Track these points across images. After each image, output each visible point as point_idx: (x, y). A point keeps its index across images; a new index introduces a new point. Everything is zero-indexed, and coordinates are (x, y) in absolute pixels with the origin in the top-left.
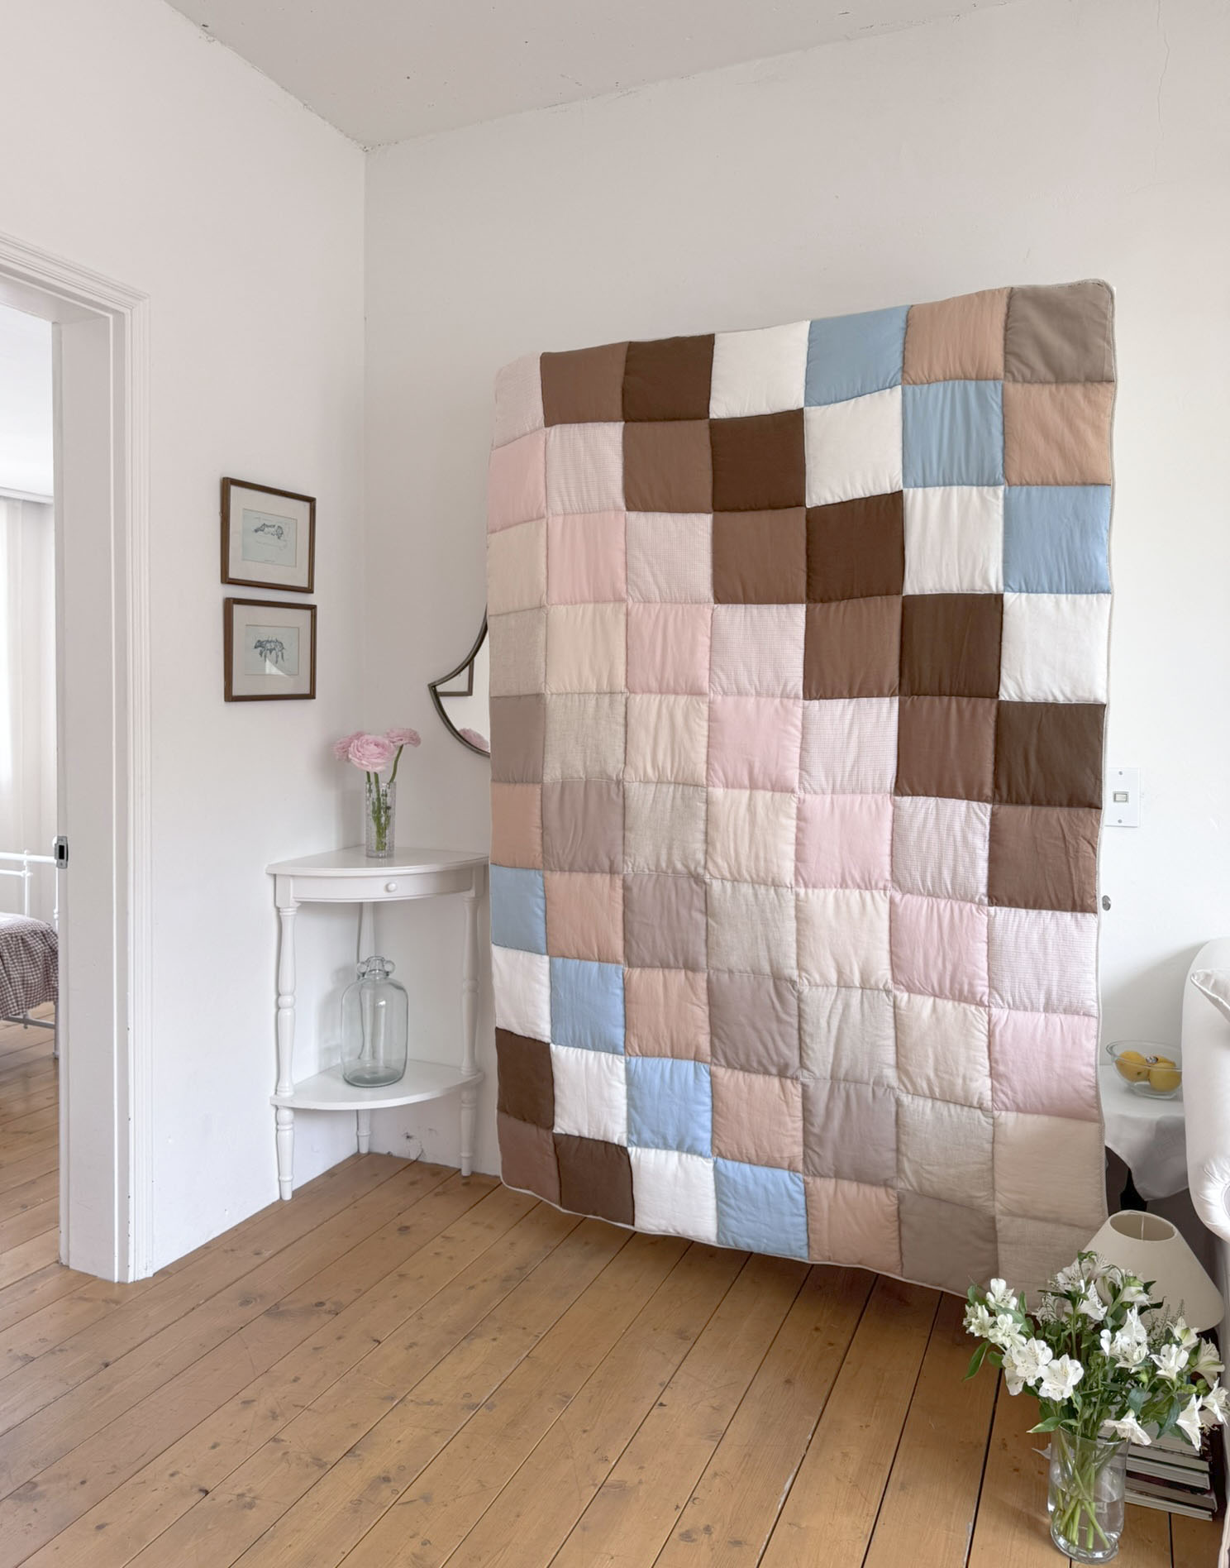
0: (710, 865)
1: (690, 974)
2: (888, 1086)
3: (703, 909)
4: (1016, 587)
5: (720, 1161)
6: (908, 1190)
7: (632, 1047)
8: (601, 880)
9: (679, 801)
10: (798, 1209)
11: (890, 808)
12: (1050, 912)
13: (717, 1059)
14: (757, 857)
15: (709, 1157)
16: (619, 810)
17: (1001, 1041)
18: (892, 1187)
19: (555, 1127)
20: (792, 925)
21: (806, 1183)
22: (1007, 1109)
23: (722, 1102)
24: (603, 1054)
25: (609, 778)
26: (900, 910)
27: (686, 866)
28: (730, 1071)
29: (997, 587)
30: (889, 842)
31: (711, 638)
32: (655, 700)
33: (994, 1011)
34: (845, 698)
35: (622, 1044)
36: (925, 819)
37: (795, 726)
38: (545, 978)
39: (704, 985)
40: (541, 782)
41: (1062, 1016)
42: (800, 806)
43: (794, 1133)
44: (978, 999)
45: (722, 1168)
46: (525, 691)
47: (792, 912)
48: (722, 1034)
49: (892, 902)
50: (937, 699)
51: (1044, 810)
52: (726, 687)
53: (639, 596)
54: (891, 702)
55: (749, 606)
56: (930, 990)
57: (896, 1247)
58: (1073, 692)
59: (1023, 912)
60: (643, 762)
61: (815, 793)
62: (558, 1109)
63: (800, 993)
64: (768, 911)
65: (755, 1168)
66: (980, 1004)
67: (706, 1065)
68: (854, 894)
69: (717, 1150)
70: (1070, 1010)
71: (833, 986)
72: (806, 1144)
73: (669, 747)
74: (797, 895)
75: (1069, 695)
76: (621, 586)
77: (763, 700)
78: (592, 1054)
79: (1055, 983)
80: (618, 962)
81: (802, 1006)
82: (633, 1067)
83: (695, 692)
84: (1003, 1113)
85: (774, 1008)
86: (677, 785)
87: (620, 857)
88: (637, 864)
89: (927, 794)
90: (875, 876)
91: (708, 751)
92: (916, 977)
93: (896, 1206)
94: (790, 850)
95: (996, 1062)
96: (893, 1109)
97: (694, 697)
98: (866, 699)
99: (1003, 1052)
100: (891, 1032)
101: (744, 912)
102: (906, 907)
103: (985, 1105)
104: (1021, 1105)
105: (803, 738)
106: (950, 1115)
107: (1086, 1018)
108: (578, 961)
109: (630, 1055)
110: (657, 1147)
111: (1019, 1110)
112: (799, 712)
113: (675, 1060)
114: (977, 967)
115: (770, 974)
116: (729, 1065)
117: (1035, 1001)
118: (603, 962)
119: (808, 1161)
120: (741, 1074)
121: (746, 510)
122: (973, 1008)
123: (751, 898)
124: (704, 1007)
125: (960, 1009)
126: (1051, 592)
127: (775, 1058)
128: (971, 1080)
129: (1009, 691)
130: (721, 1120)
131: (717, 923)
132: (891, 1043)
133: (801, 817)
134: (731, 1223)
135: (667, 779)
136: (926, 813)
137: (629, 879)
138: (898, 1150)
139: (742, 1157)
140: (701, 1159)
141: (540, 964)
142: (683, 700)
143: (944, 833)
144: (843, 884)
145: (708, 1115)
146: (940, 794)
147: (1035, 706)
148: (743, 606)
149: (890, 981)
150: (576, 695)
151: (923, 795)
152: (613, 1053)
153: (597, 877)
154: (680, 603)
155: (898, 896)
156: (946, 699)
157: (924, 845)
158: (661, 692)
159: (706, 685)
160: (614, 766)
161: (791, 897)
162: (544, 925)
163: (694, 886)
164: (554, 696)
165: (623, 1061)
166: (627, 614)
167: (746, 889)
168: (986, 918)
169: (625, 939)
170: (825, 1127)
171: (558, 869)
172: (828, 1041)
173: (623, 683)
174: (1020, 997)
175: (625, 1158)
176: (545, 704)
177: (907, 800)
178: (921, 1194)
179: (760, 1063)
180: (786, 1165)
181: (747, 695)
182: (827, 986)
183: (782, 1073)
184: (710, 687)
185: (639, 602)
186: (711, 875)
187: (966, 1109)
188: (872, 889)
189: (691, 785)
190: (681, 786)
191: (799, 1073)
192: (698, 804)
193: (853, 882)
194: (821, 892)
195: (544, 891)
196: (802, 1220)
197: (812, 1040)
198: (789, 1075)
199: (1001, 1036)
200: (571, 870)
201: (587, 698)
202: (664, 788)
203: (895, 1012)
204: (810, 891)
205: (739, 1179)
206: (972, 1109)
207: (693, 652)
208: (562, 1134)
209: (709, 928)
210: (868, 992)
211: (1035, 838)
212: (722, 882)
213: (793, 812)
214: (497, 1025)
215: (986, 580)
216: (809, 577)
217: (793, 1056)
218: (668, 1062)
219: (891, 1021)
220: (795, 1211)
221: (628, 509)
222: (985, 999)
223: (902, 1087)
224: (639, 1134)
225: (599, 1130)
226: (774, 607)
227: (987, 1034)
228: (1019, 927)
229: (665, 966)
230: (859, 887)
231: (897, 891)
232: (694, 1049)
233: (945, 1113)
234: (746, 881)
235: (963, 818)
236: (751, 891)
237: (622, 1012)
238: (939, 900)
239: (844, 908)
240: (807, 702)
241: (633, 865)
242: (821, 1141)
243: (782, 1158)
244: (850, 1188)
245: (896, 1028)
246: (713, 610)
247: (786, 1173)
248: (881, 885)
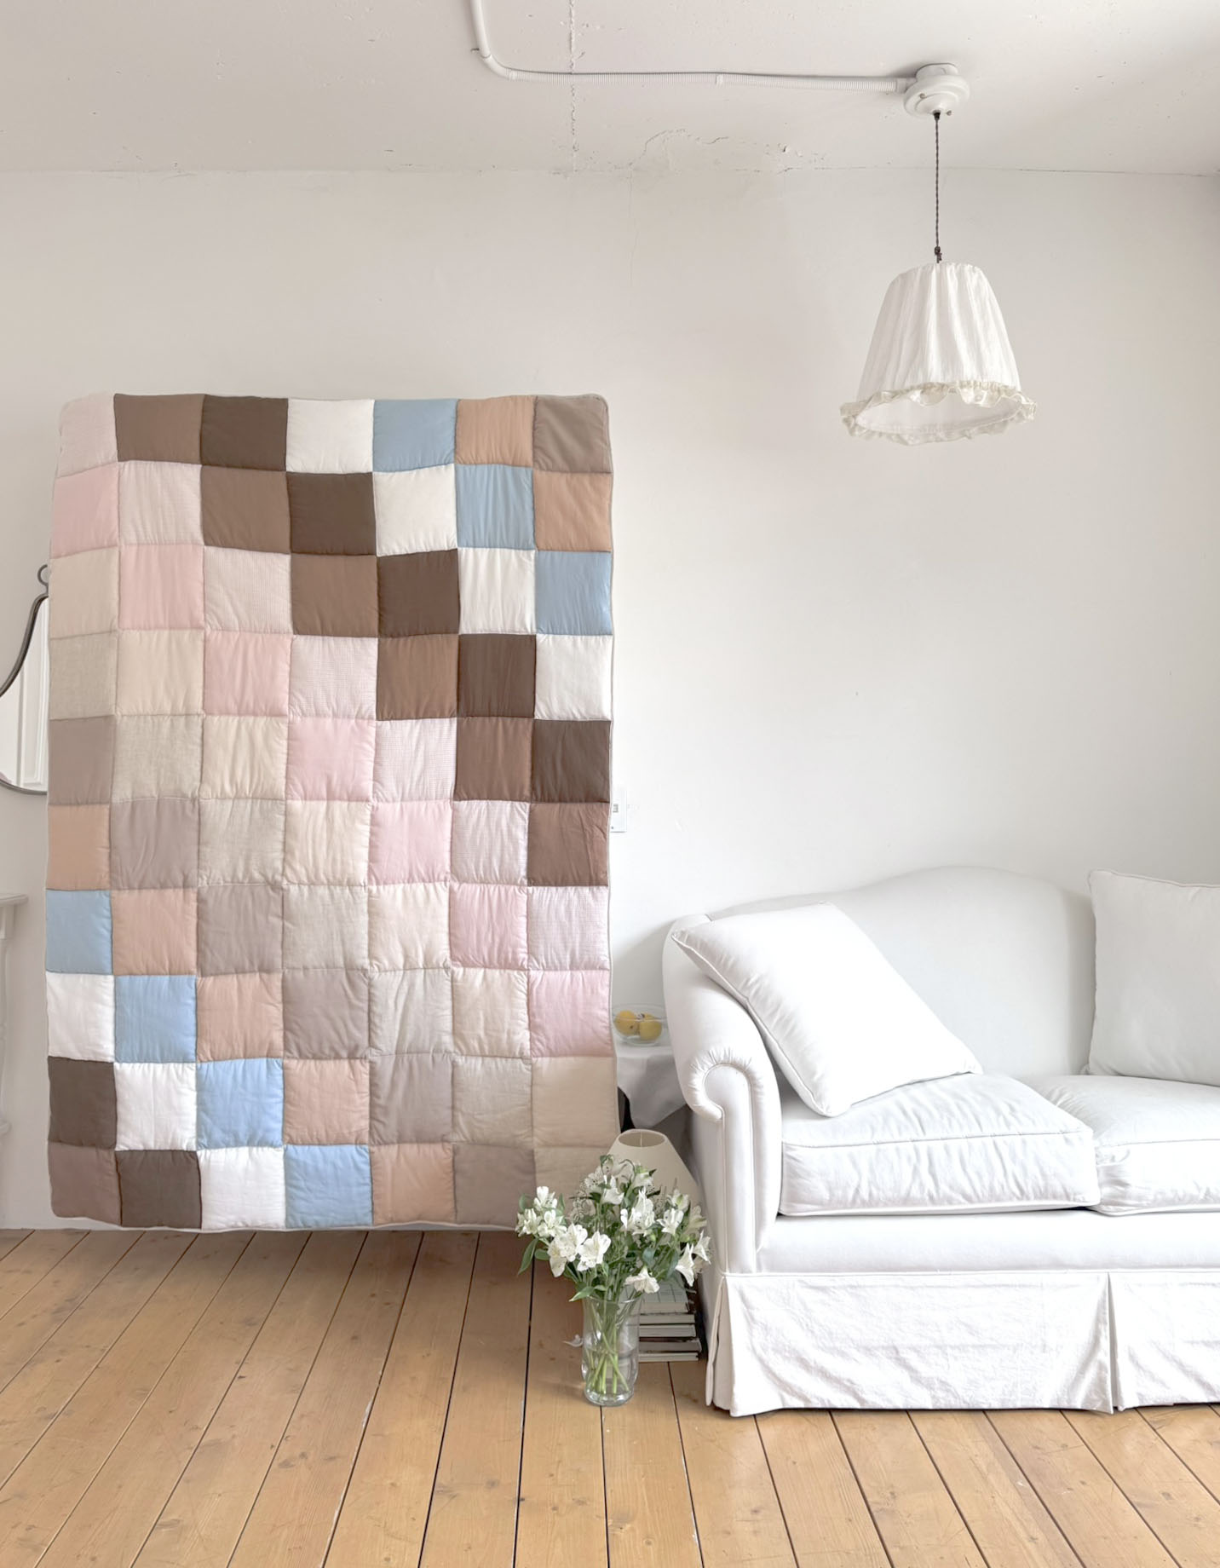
0: (289, 872)
1: (265, 976)
2: (446, 1051)
3: (281, 915)
4: (545, 630)
5: (291, 1147)
6: (462, 1142)
7: (204, 1053)
8: (173, 896)
9: (257, 815)
10: (364, 1178)
11: (450, 811)
12: (574, 888)
13: (290, 1052)
14: (334, 860)
15: (280, 1146)
16: (195, 826)
17: (537, 997)
18: (448, 1142)
19: (117, 1145)
20: (364, 919)
21: (371, 1153)
22: (542, 1056)
23: (295, 1092)
24: (172, 1065)
25: (184, 796)
26: (458, 896)
27: (264, 876)
28: (302, 1062)
29: (531, 628)
30: (449, 840)
31: (291, 666)
32: (233, 721)
33: (532, 973)
34: (412, 719)
35: (193, 1052)
36: (479, 818)
37: (370, 743)
38: (109, 998)
39: (279, 984)
40: (109, 802)
41: (584, 972)
42: (374, 813)
43: (362, 1108)
44: (520, 964)
45: (293, 1155)
46: (91, 713)
47: (365, 907)
48: (295, 1027)
49: (451, 891)
50: (487, 719)
51: (569, 806)
52: (305, 709)
53: (218, 625)
54: (451, 723)
55: (326, 638)
56: (482, 962)
57: (451, 1196)
58: (587, 712)
59: (553, 889)
60: (221, 779)
61: (387, 801)
62: (121, 1127)
63: (370, 979)
64: (344, 908)
65: (323, 1148)
66: (521, 968)
67: (279, 1060)
68: (419, 888)
69: (287, 1138)
70: (590, 966)
71: (400, 970)
72: (372, 1117)
73: (248, 765)
74: (370, 892)
75: (585, 715)
76: (199, 614)
77: (339, 721)
78: (159, 1067)
79: (577, 945)
80: (190, 973)
81: (372, 991)
82: (204, 1072)
83: (275, 713)
84: (540, 1059)
85: (346, 995)
86: (254, 801)
87: (194, 871)
88: (212, 876)
89: (480, 798)
90: (438, 869)
91: (287, 767)
92: (470, 951)
93: (451, 1159)
94: (365, 852)
95: (534, 1015)
96: (450, 1071)
97: (273, 718)
98: (430, 720)
99: (539, 1007)
100: (448, 1003)
101: (321, 911)
102: (462, 893)
103: (525, 1054)
104: (553, 1049)
105: (376, 754)
106: (497, 1068)
107: (602, 971)
108: (146, 977)
109: (201, 1062)
110: (227, 1145)
111: (552, 1054)
112: (373, 730)
113: (247, 1060)
114: (519, 937)
115: (343, 966)
116: (302, 1056)
117: (563, 961)
118: (175, 974)
119: (374, 1130)
120: (312, 1063)
121: (322, 554)
122: (515, 973)
123: (327, 898)
124: (277, 1005)
125: (506, 975)
126: (570, 634)
127: (346, 1041)
128: (514, 1033)
129: (541, 713)
130: (292, 1108)
131: (293, 924)
132: (448, 1013)
133: (374, 822)
134: (301, 1205)
135: (245, 794)
136: (480, 813)
137: (204, 892)
138: (453, 1108)
139: (312, 1139)
140: (271, 1149)
141: (103, 984)
142: (262, 721)
143: (493, 827)
144: (411, 880)
145: (280, 1106)
146: (490, 797)
147: (560, 722)
148: (321, 638)
149: (449, 959)
150: (149, 718)
151: (477, 799)
152: (184, 1062)
153: (169, 892)
154: (259, 632)
155: (456, 886)
156: (494, 719)
157: (478, 840)
158: (239, 714)
159: (286, 707)
160: (189, 784)
161: (365, 894)
162: (109, 945)
163: (271, 892)
164: (125, 718)
165: (194, 1068)
166: (205, 641)
167: (322, 891)
168: (526, 896)
169: (199, 950)
170: (390, 1097)
171: (126, 887)
172: (395, 1018)
173: (200, 704)
174: (552, 958)
175: (194, 1162)
176: (116, 725)
177: (464, 804)
178: (473, 1142)
179: (332, 1049)
180: (353, 1139)
181: (325, 716)
182: (395, 971)
183: (352, 1056)
184: (289, 708)
185: (217, 629)
186: (289, 881)
187: (510, 1060)
188: (434, 881)
189: (269, 799)
190: (259, 801)
191: (368, 1052)
192: (277, 816)
193: (419, 877)
194: (391, 888)
195: (111, 911)
196: (367, 1189)
197: (381, 1020)
198: (358, 1055)
199: (537, 993)
200: (140, 888)
201: (161, 719)
202: (242, 803)
203: (452, 986)
204: (381, 887)
205: (309, 1162)
206: (515, 1060)
207: (273, 677)
208: (125, 1151)
209: (286, 930)
210: (430, 971)
211: (561, 828)
212: (299, 887)
213: (368, 818)
214: (50, 1055)
215: (523, 624)
216: (380, 615)
217: (363, 1038)
218: (240, 1063)
219: (449, 993)
220: (361, 1181)
221: (207, 544)
222: (525, 963)
223: (457, 1051)
224: (209, 1136)
225: (166, 1138)
226: (349, 640)
227: (526, 992)
228: (550, 900)
229: (240, 971)
230: (424, 881)
231: (455, 881)
232: (267, 1046)
233: (494, 1066)
234: (323, 884)
235: (508, 815)
236: (327, 892)
237: (194, 1021)
238: (489, 885)
239: (411, 900)
240: (380, 723)
241: (209, 878)
242: (386, 1111)
243: (350, 1133)
244: (411, 1150)
245: (453, 999)
246: (293, 640)
247: (353, 1148)
248: (442, 877)
